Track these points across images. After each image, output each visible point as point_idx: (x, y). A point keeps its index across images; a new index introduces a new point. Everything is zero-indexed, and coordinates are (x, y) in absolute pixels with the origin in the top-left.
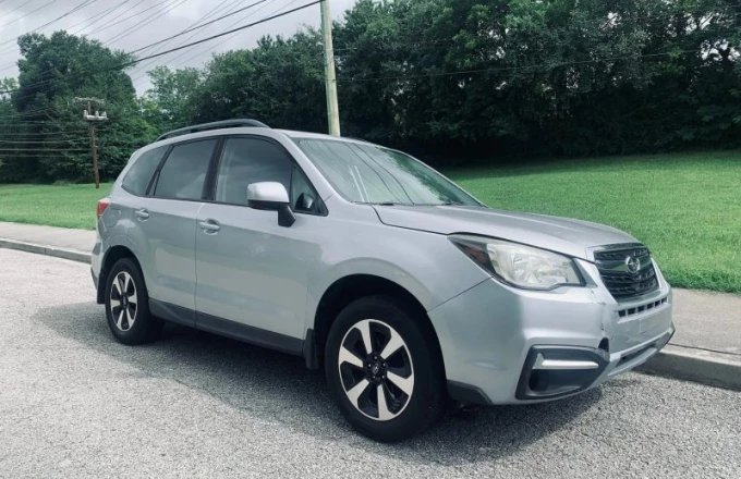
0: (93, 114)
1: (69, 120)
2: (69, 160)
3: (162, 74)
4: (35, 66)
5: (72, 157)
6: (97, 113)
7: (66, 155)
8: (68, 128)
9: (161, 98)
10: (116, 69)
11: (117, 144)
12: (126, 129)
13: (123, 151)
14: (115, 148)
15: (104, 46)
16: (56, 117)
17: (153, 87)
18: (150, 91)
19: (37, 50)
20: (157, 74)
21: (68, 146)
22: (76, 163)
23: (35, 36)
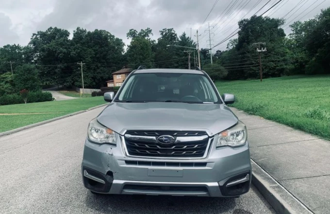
0: (261, 49)
1: (254, 53)
2: (252, 70)
3: (297, 25)
4: (243, 33)
5: (254, 68)
6: (262, 49)
7: (251, 68)
8: (253, 56)
9: (296, 37)
10: (275, 27)
11: (273, 61)
12: (277, 54)
13: (275, 64)
14: (272, 63)
15: (271, 18)
16: (249, 52)
17: (292, 32)
18: (291, 34)
19: (245, 25)
20: (295, 26)
21: (253, 64)
22: (255, 71)
23: (244, 20)
